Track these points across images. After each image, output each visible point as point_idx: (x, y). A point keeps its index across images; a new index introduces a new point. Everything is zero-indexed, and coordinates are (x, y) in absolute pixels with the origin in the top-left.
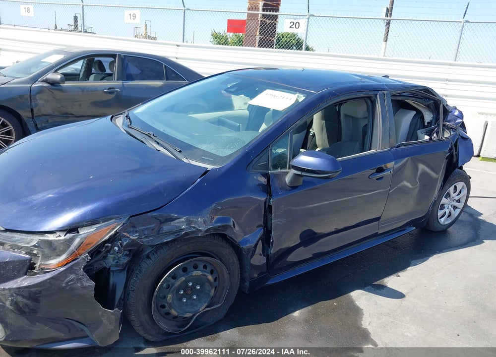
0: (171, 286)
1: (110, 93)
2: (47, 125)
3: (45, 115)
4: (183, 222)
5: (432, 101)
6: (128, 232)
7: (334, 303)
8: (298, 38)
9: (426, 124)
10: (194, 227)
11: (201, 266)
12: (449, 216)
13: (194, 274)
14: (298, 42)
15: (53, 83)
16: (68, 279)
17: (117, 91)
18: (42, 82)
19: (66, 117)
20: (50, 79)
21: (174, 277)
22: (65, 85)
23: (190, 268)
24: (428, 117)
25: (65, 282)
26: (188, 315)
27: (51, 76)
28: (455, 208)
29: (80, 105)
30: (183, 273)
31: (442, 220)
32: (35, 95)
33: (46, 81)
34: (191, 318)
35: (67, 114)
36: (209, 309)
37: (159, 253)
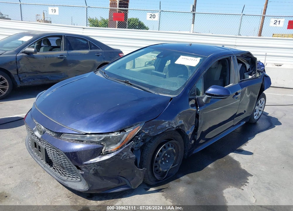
0: (160, 155)
1: (61, 58)
2: (25, 78)
3: (24, 73)
4: (167, 123)
5: (250, 59)
6: (144, 130)
7: (224, 159)
8: (140, 22)
9: (247, 70)
10: (171, 126)
11: (170, 146)
12: (258, 115)
13: (169, 149)
14: (140, 24)
15: (29, 54)
16: (124, 155)
17: (65, 57)
18: (22, 53)
19: (36, 73)
20: (27, 51)
21: (161, 151)
22: (37, 54)
23: (167, 147)
24: (248, 66)
25: (122, 156)
26: (165, 170)
27: (27, 49)
28: (260, 111)
29: (44, 66)
30: (164, 149)
31: (255, 117)
32: (19, 61)
33: (25, 52)
34: (166, 171)
35: (36, 71)
36: (173, 167)
37: (155, 140)
